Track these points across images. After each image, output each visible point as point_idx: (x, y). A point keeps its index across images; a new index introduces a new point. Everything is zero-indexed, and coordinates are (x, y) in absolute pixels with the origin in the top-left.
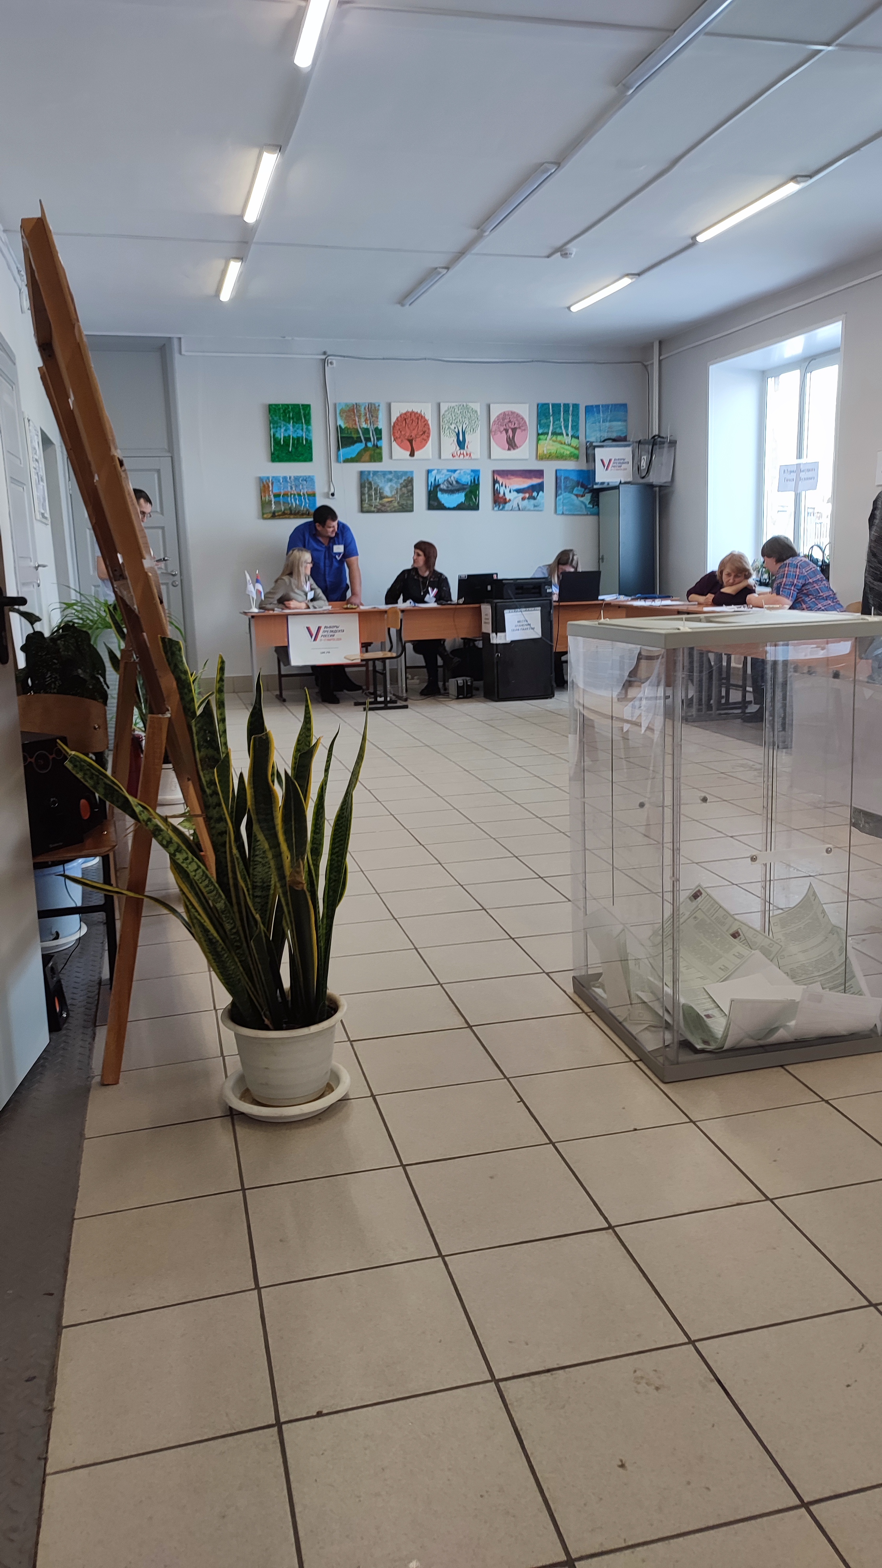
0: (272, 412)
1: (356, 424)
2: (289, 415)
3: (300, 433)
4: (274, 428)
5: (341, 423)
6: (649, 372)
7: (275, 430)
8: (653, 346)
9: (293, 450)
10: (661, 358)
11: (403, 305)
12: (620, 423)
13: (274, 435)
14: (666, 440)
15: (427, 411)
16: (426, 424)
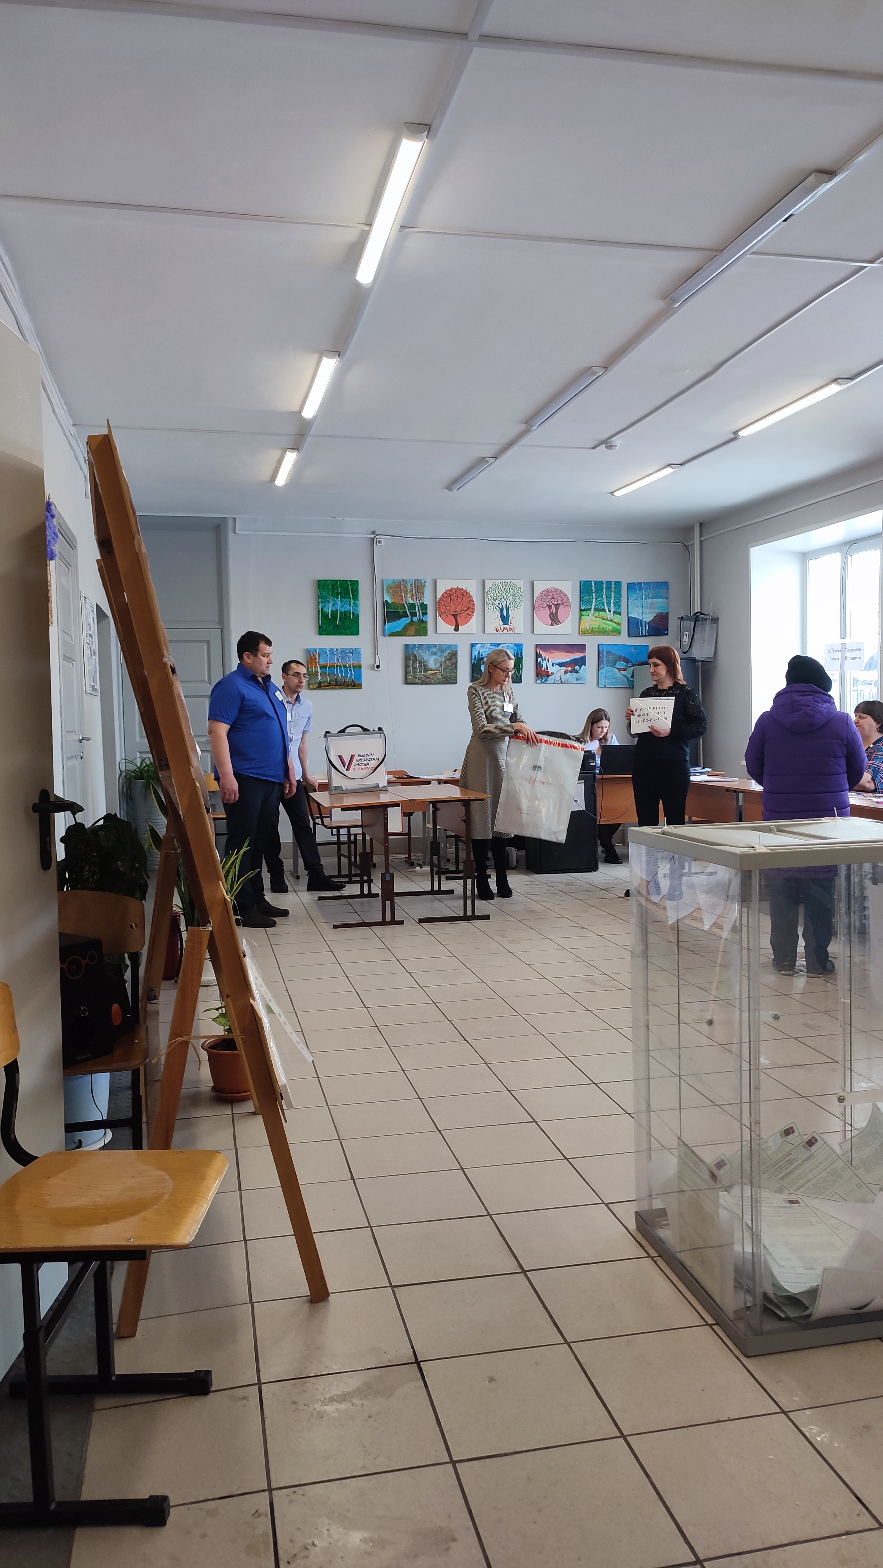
0: (321, 587)
1: (402, 600)
2: (338, 590)
3: (347, 608)
4: (322, 602)
5: (387, 598)
6: (690, 551)
7: (323, 604)
8: (694, 527)
9: (340, 624)
10: (702, 539)
11: (450, 490)
12: (661, 600)
13: (322, 609)
14: (708, 617)
15: (472, 588)
16: (471, 601)
